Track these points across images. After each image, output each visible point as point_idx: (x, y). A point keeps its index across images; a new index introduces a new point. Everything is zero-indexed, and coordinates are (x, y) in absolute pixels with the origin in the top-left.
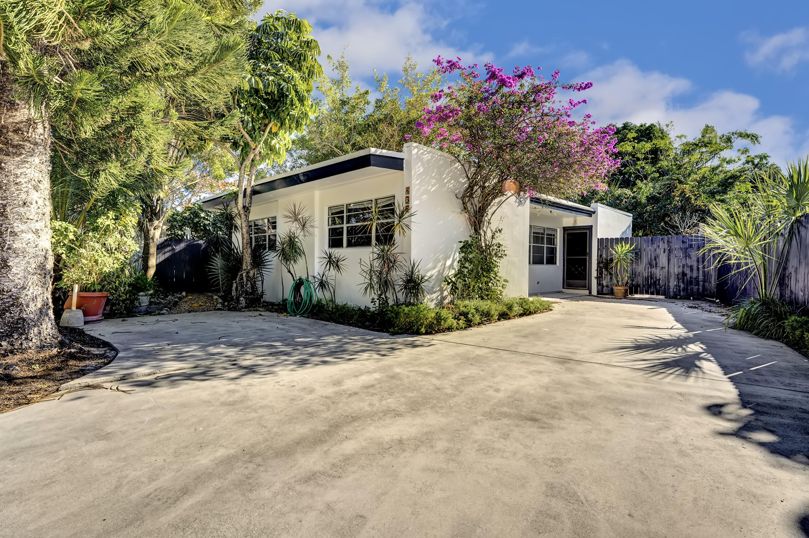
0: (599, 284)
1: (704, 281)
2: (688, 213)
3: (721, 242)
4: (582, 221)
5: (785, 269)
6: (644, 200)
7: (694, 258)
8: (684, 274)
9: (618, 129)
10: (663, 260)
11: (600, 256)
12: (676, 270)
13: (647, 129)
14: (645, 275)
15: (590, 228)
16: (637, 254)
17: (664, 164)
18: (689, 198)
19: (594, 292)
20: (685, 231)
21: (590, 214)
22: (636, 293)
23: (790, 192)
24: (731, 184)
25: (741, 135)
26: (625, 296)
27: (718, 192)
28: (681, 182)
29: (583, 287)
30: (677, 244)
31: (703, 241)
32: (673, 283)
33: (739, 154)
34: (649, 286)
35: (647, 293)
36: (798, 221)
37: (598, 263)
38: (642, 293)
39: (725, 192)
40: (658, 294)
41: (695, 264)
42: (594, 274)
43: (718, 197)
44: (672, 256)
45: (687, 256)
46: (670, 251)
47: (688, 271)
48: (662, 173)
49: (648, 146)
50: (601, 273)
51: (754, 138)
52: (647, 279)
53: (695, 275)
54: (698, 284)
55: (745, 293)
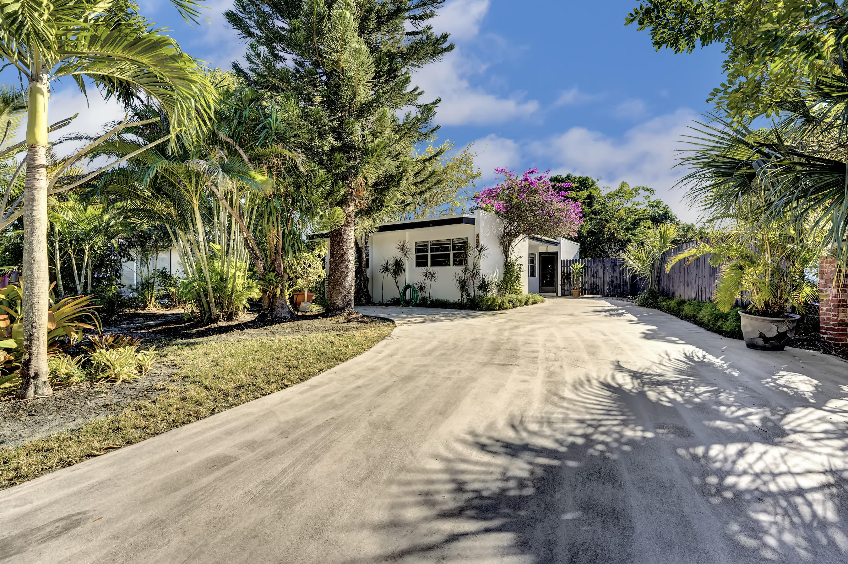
0: (562, 289)
1: (624, 285)
2: (613, 244)
3: (631, 263)
4: (552, 249)
5: (660, 276)
6: (585, 234)
7: (618, 272)
8: (612, 282)
9: (563, 179)
10: (600, 273)
11: (563, 271)
12: (608, 279)
13: (584, 180)
14: (590, 282)
15: (556, 253)
16: (586, 269)
17: (597, 206)
18: (613, 234)
19: (560, 294)
20: (612, 255)
21: (556, 244)
22: (585, 294)
23: (661, 239)
24: (639, 223)
25: (643, 188)
26: (578, 297)
27: (631, 229)
28: (607, 221)
29: (553, 291)
30: (608, 264)
31: (623, 262)
32: (606, 287)
33: (644, 199)
34: (593, 290)
35: (592, 294)
36: (664, 253)
37: (562, 276)
38: (588, 294)
39: (634, 229)
40: (598, 294)
41: (618, 276)
42: (559, 282)
43: (631, 232)
44: (605, 271)
45: (614, 270)
46: (604, 268)
47: (615, 280)
48: (596, 213)
49: (584, 194)
50: (564, 282)
51: (652, 191)
52: (591, 285)
53: (618, 282)
54: (620, 288)
55: (643, 289)
